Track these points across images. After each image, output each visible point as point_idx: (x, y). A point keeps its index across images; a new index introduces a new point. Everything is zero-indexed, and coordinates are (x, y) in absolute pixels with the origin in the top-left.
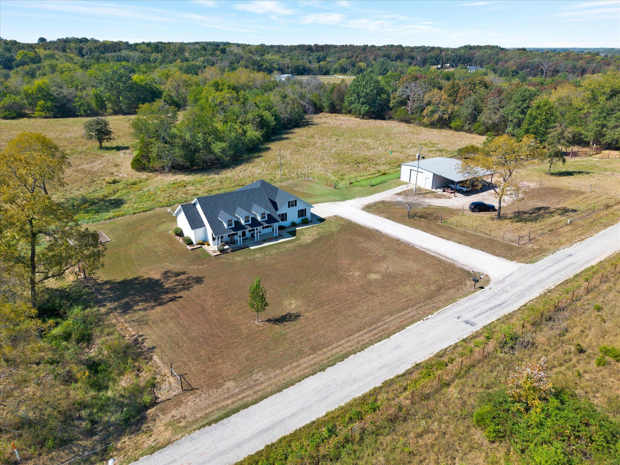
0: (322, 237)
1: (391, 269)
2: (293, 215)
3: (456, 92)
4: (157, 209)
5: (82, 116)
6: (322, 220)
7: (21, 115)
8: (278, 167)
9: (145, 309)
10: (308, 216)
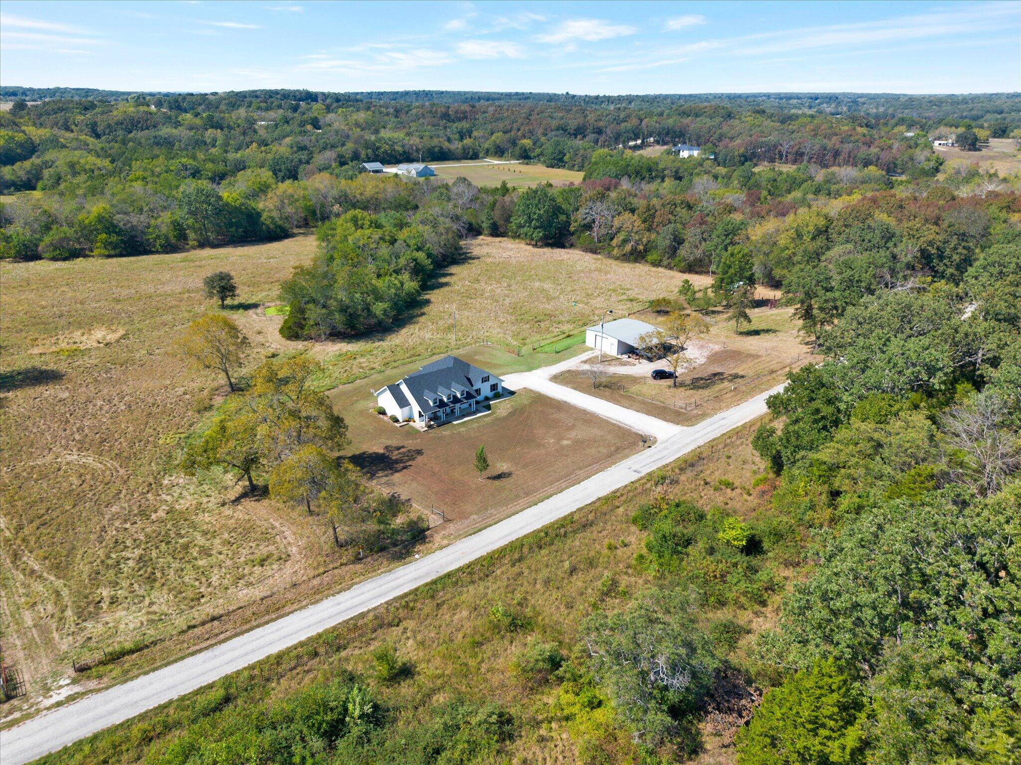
0: (516, 410)
1: (579, 436)
2: (486, 390)
3: (653, 216)
4: (341, 387)
5: (157, 252)
6: (512, 393)
7: (74, 255)
8: (449, 328)
9: (387, 476)
10: (500, 389)
